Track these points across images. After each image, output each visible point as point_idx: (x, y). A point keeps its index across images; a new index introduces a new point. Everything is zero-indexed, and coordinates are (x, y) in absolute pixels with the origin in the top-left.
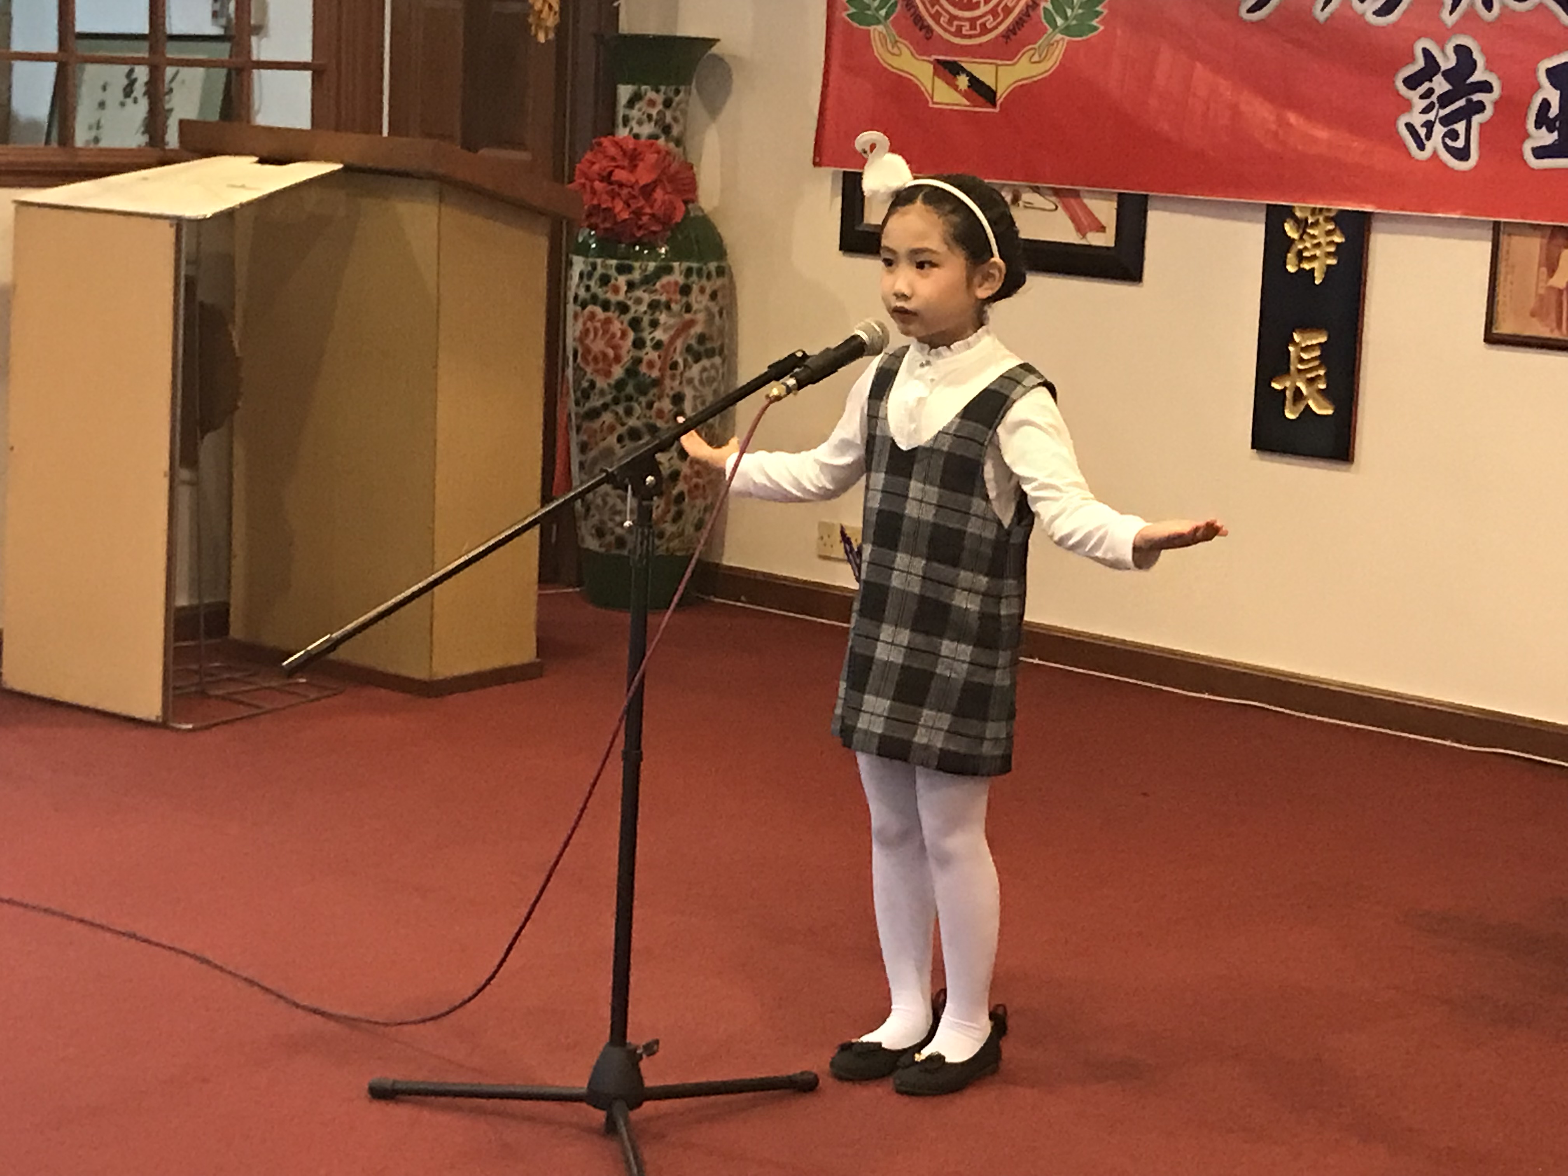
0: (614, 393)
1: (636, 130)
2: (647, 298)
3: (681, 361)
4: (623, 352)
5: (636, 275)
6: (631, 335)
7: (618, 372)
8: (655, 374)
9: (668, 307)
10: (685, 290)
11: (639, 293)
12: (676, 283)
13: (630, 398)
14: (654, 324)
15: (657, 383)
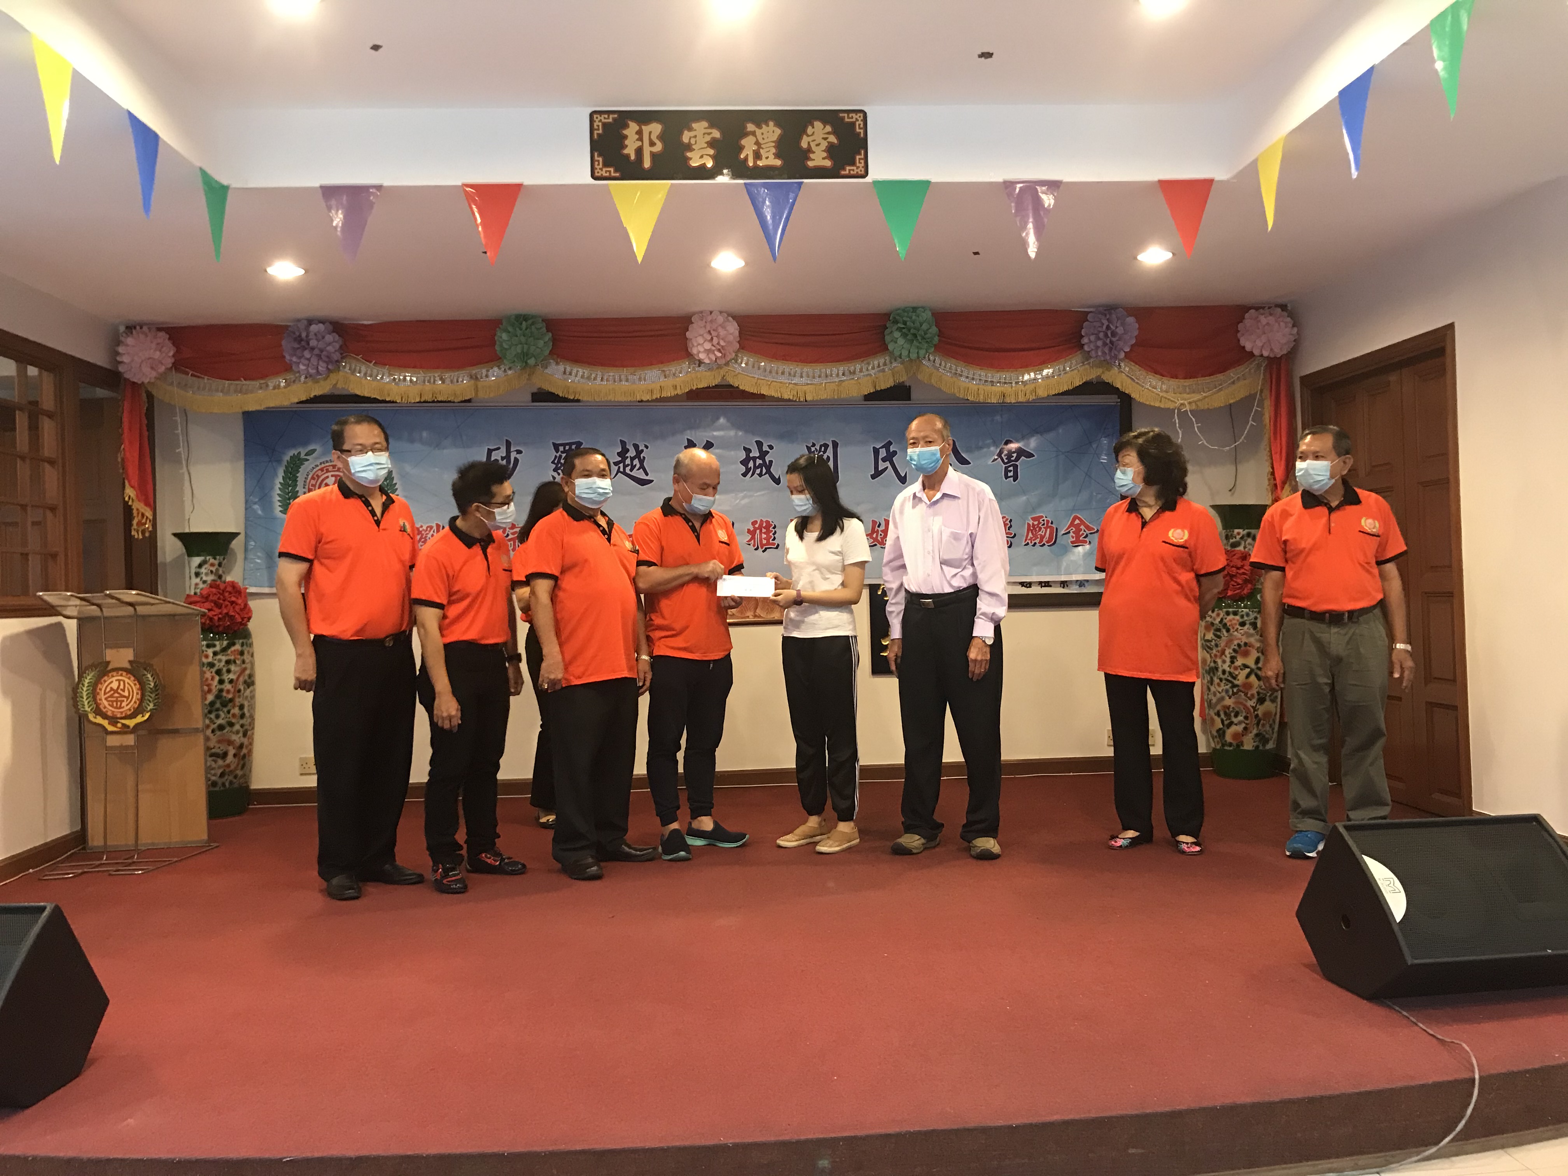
0: (209, 708)
1: (204, 578)
2: (224, 658)
3: (242, 688)
4: (213, 687)
5: (218, 648)
6: (217, 678)
7: (210, 698)
8: (230, 696)
9: (235, 662)
10: (242, 653)
11: (219, 657)
12: (238, 650)
13: (218, 710)
14: (229, 671)
15: (231, 700)
